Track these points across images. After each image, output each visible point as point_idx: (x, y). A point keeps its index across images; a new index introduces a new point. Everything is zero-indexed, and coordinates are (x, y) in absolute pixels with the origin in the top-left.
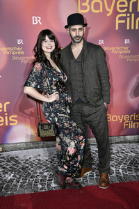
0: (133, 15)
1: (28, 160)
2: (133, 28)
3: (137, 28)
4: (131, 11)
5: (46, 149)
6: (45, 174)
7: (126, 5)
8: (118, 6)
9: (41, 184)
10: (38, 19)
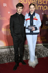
0: (37, 5)
1: (2, 53)
2: (37, 9)
3: (38, 9)
4: (36, 3)
5: (8, 49)
6: (8, 57)
7: (34, 2)
8: (32, 2)
9: (6, 60)
10: (5, 4)
